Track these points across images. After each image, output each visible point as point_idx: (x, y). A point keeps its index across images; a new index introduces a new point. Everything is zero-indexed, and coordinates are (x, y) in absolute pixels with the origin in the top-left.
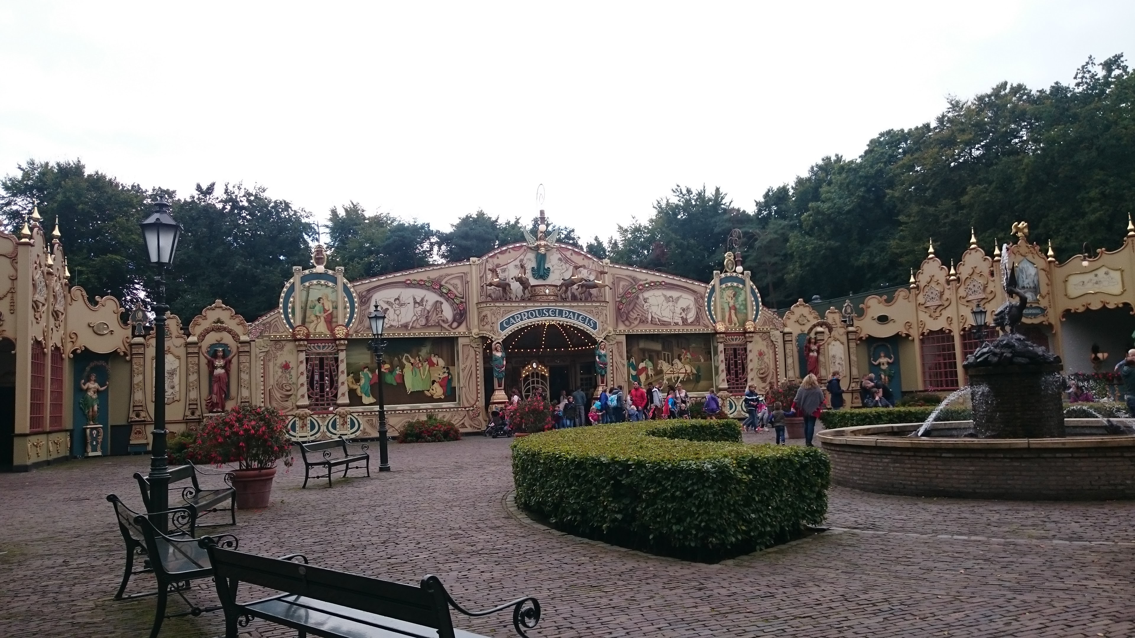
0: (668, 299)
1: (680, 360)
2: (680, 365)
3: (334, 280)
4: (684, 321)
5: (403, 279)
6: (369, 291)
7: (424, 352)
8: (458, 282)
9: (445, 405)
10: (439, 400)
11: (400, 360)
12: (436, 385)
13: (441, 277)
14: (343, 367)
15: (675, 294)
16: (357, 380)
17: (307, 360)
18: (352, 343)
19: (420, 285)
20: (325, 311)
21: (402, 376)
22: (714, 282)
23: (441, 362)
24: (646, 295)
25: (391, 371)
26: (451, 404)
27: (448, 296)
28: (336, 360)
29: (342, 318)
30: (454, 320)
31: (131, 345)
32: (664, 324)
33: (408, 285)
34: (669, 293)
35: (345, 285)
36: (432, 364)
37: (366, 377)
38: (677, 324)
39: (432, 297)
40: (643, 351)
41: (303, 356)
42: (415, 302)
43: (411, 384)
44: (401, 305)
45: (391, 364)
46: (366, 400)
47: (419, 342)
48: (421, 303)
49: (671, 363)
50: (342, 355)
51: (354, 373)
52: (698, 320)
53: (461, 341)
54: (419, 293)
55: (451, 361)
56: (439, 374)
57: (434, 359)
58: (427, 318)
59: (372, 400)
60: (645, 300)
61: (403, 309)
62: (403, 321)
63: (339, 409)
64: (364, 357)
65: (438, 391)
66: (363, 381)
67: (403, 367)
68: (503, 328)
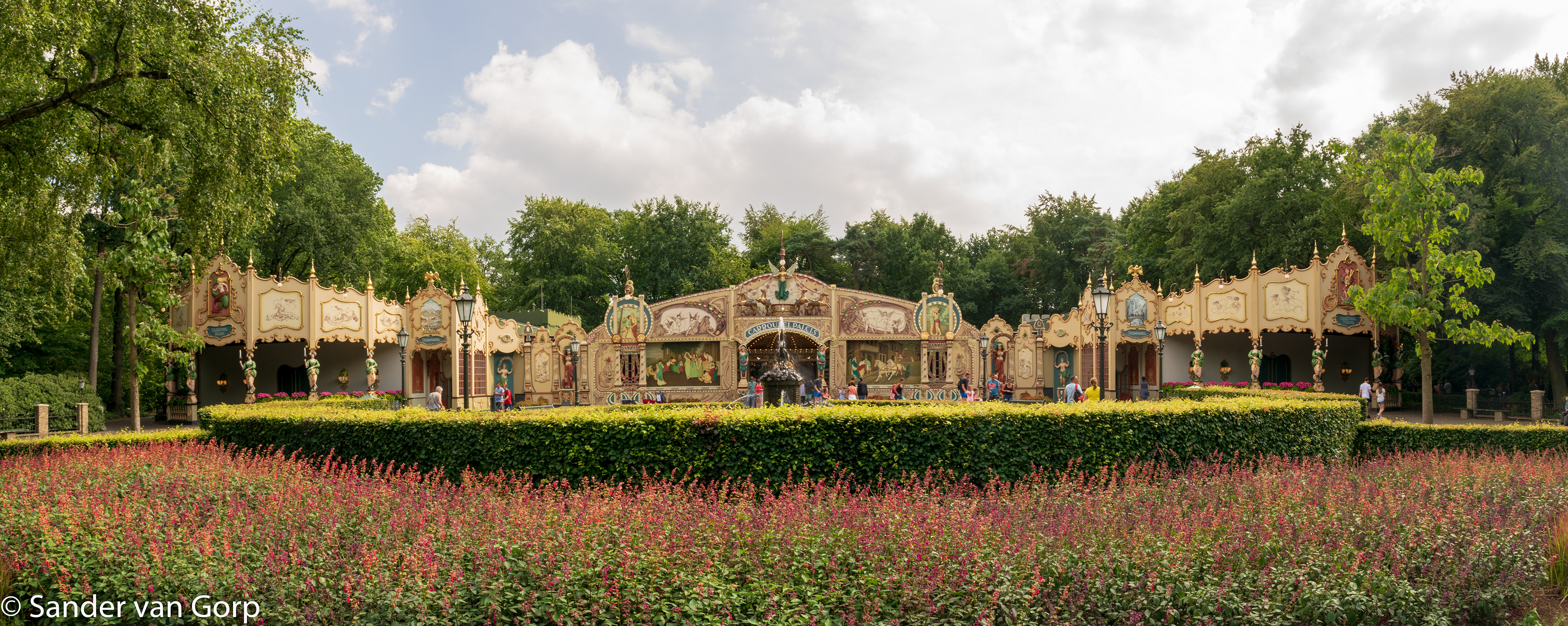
0: (882, 314)
1: (893, 360)
2: (893, 364)
3: (638, 303)
4: (896, 331)
5: (683, 301)
6: (660, 310)
7: (699, 350)
8: (720, 302)
9: (711, 387)
10: (709, 384)
11: (682, 356)
12: (707, 374)
13: (709, 300)
14: (643, 361)
15: (889, 310)
16: (655, 370)
17: (621, 356)
18: (649, 345)
19: (695, 305)
20: (632, 324)
21: (684, 368)
22: (923, 301)
23: (710, 358)
24: (865, 311)
25: (677, 363)
26: (715, 387)
27: (714, 313)
28: (639, 356)
29: (642, 330)
30: (717, 329)
31: (524, 347)
32: (878, 333)
33: (686, 305)
34: (884, 309)
35: (645, 307)
36: (704, 359)
37: (660, 367)
38: (889, 333)
39: (702, 314)
40: (864, 352)
41: (618, 354)
42: (691, 317)
43: (690, 373)
44: (681, 319)
45: (677, 359)
46: (660, 383)
47: (696, 344)
48: (694, 318)
49: (885, 361)
50: (642, 353)
51: (652, 364)
52: (907, 330)
53: (722, 344)
54: (693, 311)
55: (717, 358)
56: (709, 366)
57: (706, 356)
58: (699, 328)
59: (663, 383)
60: (864, 315)
61: (682, 322)
62: (682, 330)
63: (641, 389)
64: (658, 354)
65: (708, 378)
66: (658, 370)
67: (684, 361)
68: (748, 335)
